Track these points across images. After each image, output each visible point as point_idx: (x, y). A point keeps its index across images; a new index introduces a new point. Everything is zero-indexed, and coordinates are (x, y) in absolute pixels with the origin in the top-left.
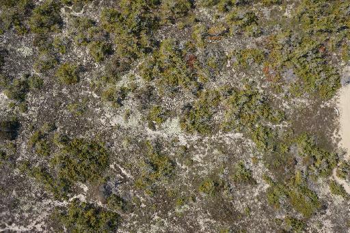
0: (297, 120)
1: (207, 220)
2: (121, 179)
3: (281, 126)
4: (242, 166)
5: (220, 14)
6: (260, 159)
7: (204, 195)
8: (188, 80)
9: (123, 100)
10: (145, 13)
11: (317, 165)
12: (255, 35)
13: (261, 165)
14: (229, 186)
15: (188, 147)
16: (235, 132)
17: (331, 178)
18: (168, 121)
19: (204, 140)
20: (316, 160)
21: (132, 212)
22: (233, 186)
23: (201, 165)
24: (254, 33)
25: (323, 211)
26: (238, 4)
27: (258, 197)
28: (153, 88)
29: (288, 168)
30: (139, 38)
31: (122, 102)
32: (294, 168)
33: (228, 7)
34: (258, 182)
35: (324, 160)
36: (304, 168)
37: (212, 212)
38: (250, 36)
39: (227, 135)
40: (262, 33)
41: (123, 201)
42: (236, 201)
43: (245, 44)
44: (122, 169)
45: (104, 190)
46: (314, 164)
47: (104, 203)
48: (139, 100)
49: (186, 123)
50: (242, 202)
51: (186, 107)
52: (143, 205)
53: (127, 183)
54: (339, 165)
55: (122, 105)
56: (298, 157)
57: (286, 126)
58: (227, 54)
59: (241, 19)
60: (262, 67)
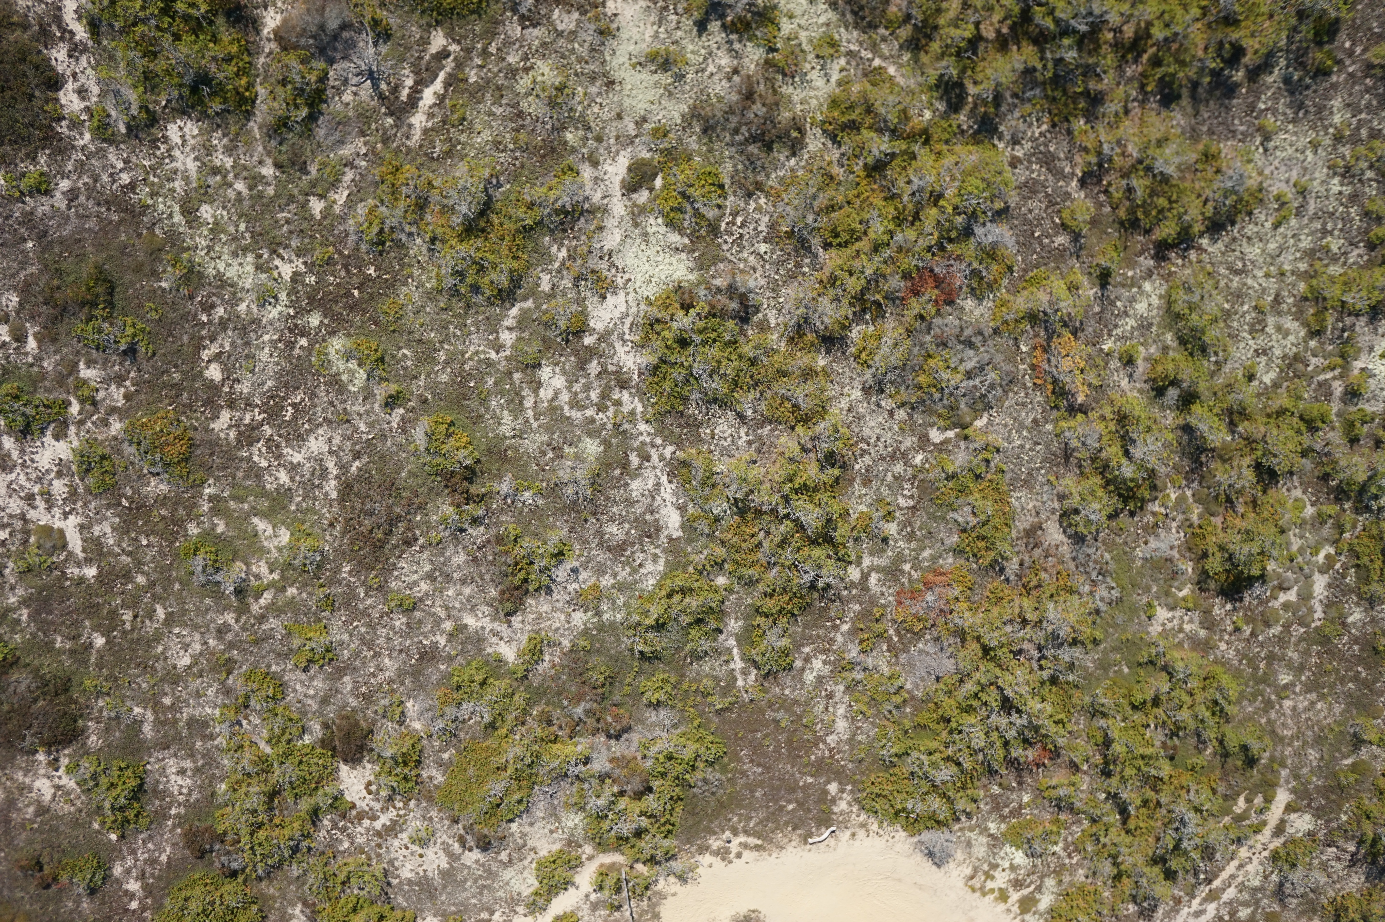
0: (769, 714)
1: (331, 464)
2: (396, 89)
3: (738, 664)
4: (559, 556)
5: (1141, 366)
6: (599, 613)
7: (419, 435)
8: (854, 285)
9: (724, 27)
10: (1116, 45)
11: (623, 803)
12: (1067, 515)
13: (579, 618)
14: (475, 521)
15: (588, 340)
16: (682, 509)
17: (588, 849)
18: (675, 238)
19: (625, 396)
20: (639, 796)
21: (278, 166)
22: (479, 534)
23: (529, 403)
24: (1077, 512)
25: (470, 841)
26: (1187, 429)
27: (461, 628)
28: (795, 148)
29: (589, 712)
30: (1002, 44)
31: (714, 26)
32: (595, 732)
33: (1173, 393)
34: (516, 620)
35: (644, 822)
36: (599, 765)
37: (364, 477)
38: (1062, 497)
39: (664, 479)
40: (1078, 539)
41: (312, 118)
42: (426, 554)
43: (1027, 484)
44: (438, 85)
45: (333, 24)
46: (622, 793)
47: (278, 36)
48: (734, 97)
49: (681, 313)
50: (430, 577)
51: (743, 298)
52: (317, 206)
53: (390, 121)
54: (639, 867)
55: (702, 26)
56: (635, 737)
57: (740, 683)
58: (979, 423)
59: (1127, 453)
60: (949, 561)
